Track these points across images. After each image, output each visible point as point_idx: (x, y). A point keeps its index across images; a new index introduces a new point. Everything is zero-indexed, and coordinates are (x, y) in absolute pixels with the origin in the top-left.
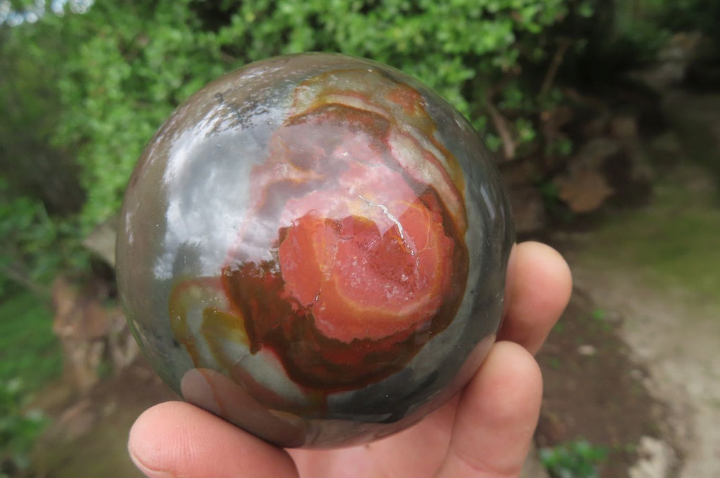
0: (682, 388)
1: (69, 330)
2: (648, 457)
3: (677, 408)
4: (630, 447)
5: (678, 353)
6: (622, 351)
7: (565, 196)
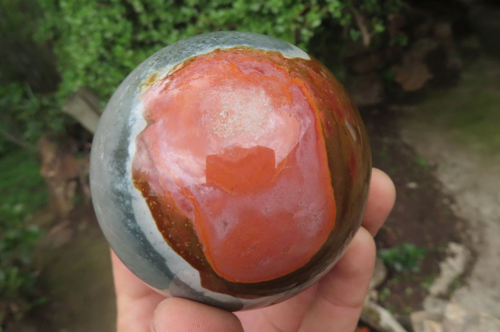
0: (477, 210)
1: (52, 174)
2: (453, 255)
3: (474, 223)
4: (440, 249)
5: (475, 187)
6: (437, 186)
7: (399, 79)
